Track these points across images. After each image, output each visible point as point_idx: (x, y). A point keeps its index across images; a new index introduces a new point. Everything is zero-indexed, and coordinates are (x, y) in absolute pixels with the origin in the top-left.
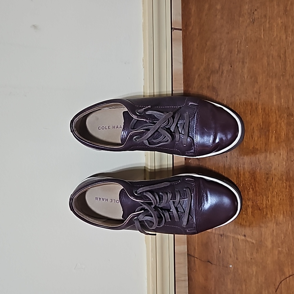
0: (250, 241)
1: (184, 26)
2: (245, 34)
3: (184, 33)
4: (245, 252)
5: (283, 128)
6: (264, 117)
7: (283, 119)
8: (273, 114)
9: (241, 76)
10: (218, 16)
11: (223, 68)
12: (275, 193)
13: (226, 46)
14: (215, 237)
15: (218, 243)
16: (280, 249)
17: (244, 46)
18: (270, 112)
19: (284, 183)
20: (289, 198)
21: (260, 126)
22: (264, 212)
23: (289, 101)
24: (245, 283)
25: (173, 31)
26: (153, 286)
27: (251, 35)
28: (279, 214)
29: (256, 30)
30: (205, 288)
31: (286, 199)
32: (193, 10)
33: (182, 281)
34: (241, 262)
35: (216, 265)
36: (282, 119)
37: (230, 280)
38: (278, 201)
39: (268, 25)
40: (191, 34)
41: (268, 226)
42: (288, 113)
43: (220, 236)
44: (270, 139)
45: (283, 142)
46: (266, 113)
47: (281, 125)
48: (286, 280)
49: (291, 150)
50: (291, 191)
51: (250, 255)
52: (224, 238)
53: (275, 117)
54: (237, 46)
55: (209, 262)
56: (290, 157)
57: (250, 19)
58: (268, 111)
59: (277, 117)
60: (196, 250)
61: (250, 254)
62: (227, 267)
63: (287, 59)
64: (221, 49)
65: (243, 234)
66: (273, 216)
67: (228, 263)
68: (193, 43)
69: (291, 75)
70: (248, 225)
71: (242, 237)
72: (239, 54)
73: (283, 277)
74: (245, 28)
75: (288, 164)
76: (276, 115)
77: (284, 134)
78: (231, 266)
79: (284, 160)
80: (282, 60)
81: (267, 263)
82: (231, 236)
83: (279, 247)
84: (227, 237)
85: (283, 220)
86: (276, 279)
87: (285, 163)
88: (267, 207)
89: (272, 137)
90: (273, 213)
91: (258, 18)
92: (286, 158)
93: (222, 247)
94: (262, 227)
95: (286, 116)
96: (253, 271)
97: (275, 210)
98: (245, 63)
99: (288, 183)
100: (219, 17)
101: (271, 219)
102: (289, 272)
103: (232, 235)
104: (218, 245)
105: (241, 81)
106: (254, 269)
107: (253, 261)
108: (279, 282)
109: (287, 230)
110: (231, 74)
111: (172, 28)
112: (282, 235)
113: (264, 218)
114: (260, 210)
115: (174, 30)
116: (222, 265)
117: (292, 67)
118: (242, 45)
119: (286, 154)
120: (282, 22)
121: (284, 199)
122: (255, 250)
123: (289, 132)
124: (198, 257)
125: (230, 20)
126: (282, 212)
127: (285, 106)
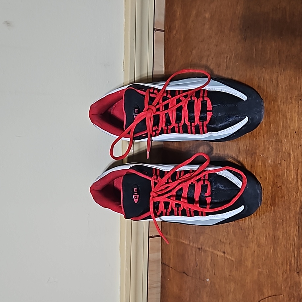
0: (230, 259)
1: (167, 28)
2: (235, 50)
3: (167, 36)
4: (223, 268)
5: (271, 153)
7: (271, 144)
8: (261, 137)
10: (206, 26)
12: (259, 215)
13: (214, 59)
14: (192, 250)
15: (195, 256)
16: (260, 270)
17: (234, 62)
18: (258, 134)
19: (269, 207)
20: (273, 222)
21: (247, 147)
22: (245, 233)
23: (278, 127)
24: (222, 298)
25: (156, 32)
26: (126, 295)
27: (242, 52)
28: (261, 236)
29: (248, 48)
30: (179, 297)
31: (269, 223)
32: (178, 14)
33: (155, 287)
34: (218, 277)
35: (192, 277)
37: (207, 293)
38: (261, 223)
39: (260, 46)
40: (175, 38)
41: (249, 247)
42: (276, 139)
43: (198, 249)
44: (256, 162)
45: (270, 167)
46: (253, 135)
47: (269, 150)
48: (264, 299)
49: (278, 176)
50: (276, 216)
51: (228, 271)
52: (201, 252)
53: (263, 140)
54: (225, 60)
55: (184, 273)
56: (276, 183)
57: (241, 35)
60: (172, 261)
61: (229, 271)
62: (203, 280)
63: (279, 85)
64: (208, 61)
65: (223, 251)
66: (255, 238)
67: (205, 277)
68: (177, 49)
69: (282, 102)
70: (229, 243)
71: (221, 253)
72: (228, 69)
73: (262, 297)
75: (274, 189)
76: (264, 138)
78: (208, 280)
79: (270, 185)
80: (274, 85)
81: (246, 282)
82: (209, 251)
83: (260, 268)
84: (205, 251)
85: (265, 242)
86: (254, 298)
87: (270, 188)
88: (250, 228)
89: (258, 161)
90: (255, 234)
92: (272, 184)
93: (199, 260)
94: (243, 247)
95: (275, 142)
96: (231, 287)
97: (258, 232)
99: (272, 208)
100: (208, 27)
101: (253, 240)
102: (268, 293)
103: (211, 250)
104: (196, 258)
106: (233, 285)
107: (232, 278)
108: (257, 301)
109: (268, 253)
111: (154, 29)
112: (264, 257)
113: (245, 238)
114: (242, 230)
116: (198, 278)
117: (284, 94)
118: (232, 61)
119: (272, 179)
120: (276, 46)
121: (267, 223)
122: (234, 268)
123: (277, 158)
124: (173, 267)
125: (219, 32)
126: (265, 235)
127: (274, 132)
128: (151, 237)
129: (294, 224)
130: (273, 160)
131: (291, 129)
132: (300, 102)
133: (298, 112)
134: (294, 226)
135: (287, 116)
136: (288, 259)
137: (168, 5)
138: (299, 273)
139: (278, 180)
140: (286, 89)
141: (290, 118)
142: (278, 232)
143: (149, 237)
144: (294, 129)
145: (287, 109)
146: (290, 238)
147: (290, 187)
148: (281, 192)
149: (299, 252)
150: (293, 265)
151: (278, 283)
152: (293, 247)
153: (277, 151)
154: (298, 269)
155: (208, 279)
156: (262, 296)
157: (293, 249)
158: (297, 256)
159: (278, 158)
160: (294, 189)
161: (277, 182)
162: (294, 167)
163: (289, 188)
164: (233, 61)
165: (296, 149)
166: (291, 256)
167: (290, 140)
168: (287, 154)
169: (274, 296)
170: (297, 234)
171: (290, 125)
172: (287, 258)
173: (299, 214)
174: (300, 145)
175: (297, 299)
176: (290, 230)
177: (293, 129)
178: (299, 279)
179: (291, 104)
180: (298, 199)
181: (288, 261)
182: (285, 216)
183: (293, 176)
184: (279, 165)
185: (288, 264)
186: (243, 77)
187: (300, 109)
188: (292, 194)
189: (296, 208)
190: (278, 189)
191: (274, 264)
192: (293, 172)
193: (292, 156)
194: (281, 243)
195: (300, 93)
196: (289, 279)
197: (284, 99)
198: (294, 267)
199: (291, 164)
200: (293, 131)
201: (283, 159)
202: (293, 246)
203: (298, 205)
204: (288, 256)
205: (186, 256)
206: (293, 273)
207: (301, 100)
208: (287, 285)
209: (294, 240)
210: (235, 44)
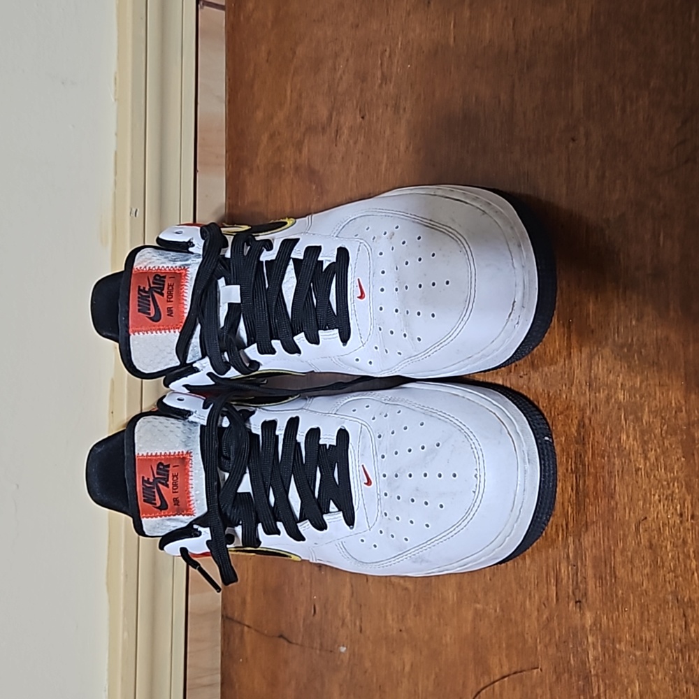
0: (399, 584)
2: (403, 31)
3: (232, 17)
4: (383, 612)
9: (388, 145)
11: (339, 121)
13: (351, 61)
14: (301, 572)
15: (311, 587)
16: (478, 606)
17: (400, 62)
24: (380, 695)
25: (201, 8)
27: (420, 35)
29: (436, 22)
33: (205, 686)
34: (371, 638)
35: (302, 645)
37: (341, 686)
39: (466, 14)
40: (252, 20)
43: (316, 569)
48: (492, 686)
51: (396, 619)
52: (326, 575)
54: (380, 62)
55: (281, 636)
56: (516, 366)
60: (248, 606)
61: (398, 617)
62: (331, 651)
63: (518, 107)
64: (334, 69)
67: (336, 642)
68: (256, 47)
69: (526, 150)
72: (386, 84)
73: (487, 681)
74: (404, 15)
78: (343, 649)
81: (444, 642)
83: (477, 602)
86: (464, 685)
93: (320, 598)
96: (404, 662)
98: (401, 111)
102: (501, 667)
104: (311, 593)
105: (388, 158)
106: (408, 657)
107: (404, 634)
108: (472, 692)
110: (362, 138)
111: (198, 1)
115: (206, 7)
116: (318, 647)
117: (531, 129)
118: (396, 61)
120: (506, 8)
122: (412, 607)
124: (251, 625)
129: (565, 471)
131: (551, 218)
132: (571, 144)
133: (568, 172)
134: (565, 476)
136: (551, 569)
138: (580, 602)
144: (558, 217)
145: (539, 168)
147: (551, 374)
148: (529, 388)
149: (581, 544)
150: (564, 582)
151: (526, 636)
152: (563, 534)
154: (577, 592)
155: (343, 646)
156: (486, 677)
157: (562, 539)
158: (575, 557)
160: (562, 378)
162: (561, 318)
163: (549, 375)
164: (398, 62)
166: (560, 559)
169: (515, 673)
170: (573, 497)
172: (548, 565)
173: (577, 443)
175: (579, 676)
177: (555, 218)
178: (581, 619)
179: (549, 155)
180: (573, 403)
181: (552, 574)
185: (552, 581)
186: (425, 99)
187: (572, 165)
188: (556, 392)
189: (570, 428)
190: (522, 380)
191: (514, 585)
195: (571, 120)
196: (555, 624)
197: (531, 144)
198: (568, 588)
202: (563, 530)
203: (574, 417)
204: (551, 561)
205: (287, 590)
206: (566, 605)
207: (573, 140)
208: (550, 640)
209: (566, 515)
210: (402, 17)
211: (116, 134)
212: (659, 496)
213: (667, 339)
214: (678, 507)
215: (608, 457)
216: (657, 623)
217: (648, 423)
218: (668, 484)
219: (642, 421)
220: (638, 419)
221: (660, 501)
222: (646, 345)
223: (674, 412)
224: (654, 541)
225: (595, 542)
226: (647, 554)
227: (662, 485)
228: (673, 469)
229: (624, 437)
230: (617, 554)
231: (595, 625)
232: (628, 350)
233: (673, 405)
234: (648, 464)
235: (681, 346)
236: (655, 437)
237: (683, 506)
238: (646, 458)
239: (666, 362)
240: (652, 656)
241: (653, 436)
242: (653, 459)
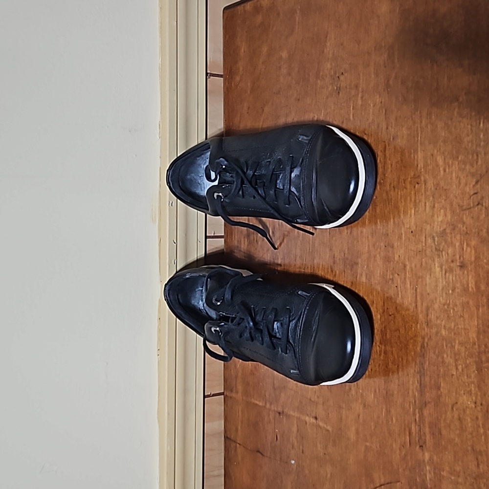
0: (324, 427)
1: (227, 72)
2: (324, 107)
3: (227, 84)
4: (315, 443)
5: (379, 263)
6: (350, 242)
7: (379, 250)
8: (364, 239)
10: (282, 70)
14: (269, 415)
15: (275, 425)
16: (368, 444)
19: (377, 346)
20: (384, 369)
21: (345, 254)
23: (388, 223)
25: (209, 78)
27: (334, 111)
28: (368, 391)
29: (343, 104)
31: (379, 371)
32: (243, 50)
33: (215, 476)
34: (308, 457)
35: (270, 458)
36: (377, 250)
37: (292, 483)
39: (360, 102)
40: (238, 87)
41: (351, 408)
42: (386, 242)
43: (278, 414)
44: (358, 277)
45: (378, 285)
47: (376, 258)
49: (389, 299)
50: (388, 359)
52: (283, 417)
53: (367, 244)
55: (258, 451)
56: (387, 309)
57: (333, 86)
58: (358, 234)
59: (370, 245)
60: (239, 432)
61: (323, 446)
62: (286, 463)
63: (388, 160)
65: (314, 415)
66: (360, 394)
67: (289, 457)
68: (241, 103)
69: (392, 186)
70: (322, 402)
71: (311, 419)
73: (371, 486)
74: (325, 98)
75: (385, 319)
76: (368, 241)
77: (380, 273)
78: (293, 462)
79: (379, 312)
80: (380, 160)
81: (349, 463)
82: (294, 416)
83: (367, 442)
84: (288, 417)
85: (374, 401)
86: (360, 488)
87: (379, 317)
89: (361, 275)
90: (359, 388)
91: (346, 87)
92: (381, 310)
93: (279, 431)
94: (343, 408)
95: (384, 246)
96: (327, 473)
97: (363, 385)
99: (383, 348)
100: (285, 71)
101: (356, 398)
102: (380, 479)
103: (296, 414)
104: (275, 428)
106: (329, 469)
107: (327, 457)
109: (379, 417)
111: (207, 74)
112: (372, 424)
113: (346, 394)
115: (211, 77)
116: (279, 459)
117: (395, 174)
119: (381, 303)
120: (381, 102)
121: (376, 371)
122: (331, 441)
123: (387, 271)
124: (241, 444)
125: (302, 80)
126: (373, 390)
127: (383, 232)
128: (209, 396)
129: (414, 372)
130: (381, 273)
131: (406, 226)
132: (417, 186)
133: (415, 201)
134: (414, 375)
135: (400, 208)
137: (227, 36)
138: (422, 446)
139: (390, 304)
140: (397, 166)
141: (404, 211)
142: (392, 385)
143: (205, 397)
144: (410, 227)
145: (399, 197)
146: (408, 393)
147: (406, 315)
148: (394, 322)
149: (422, 414)
150: (414, 434)
151: (393, 463)
152: (413, 408)
153: (388, 259)
154: (421, 441)
155: (293, 460)
156: (372, 484)
157: (413, 410)
158: (420, 421)
159: (389, 271)
160: (412, 318)
161: (388, 307)
162: (412, 284)
163: (405, 316)
165: (414, 257)
166: (411, 421)
167: (404, 244)
168: (401, 264)
169: (388, 483)
170: (419, 387)
171: (404, 221)
172: (405, 425)
173: (421, 356)
174: (418, 251)
176: (409, 382)
177: (408, 227)
178: (422, 456)
179: (405, 190)
180: (418, 333)
181: (407, 429)
182: (401, 359)
183: (410, 299)
184: (390, 282)
185: (407, 433)
187: (417, 198)
188: (409, 326)
189: (416, 348)
190: (390, 318)
191: (387, 434)
192: (410, 293)
193: (408, 268)
194: (396, 402)
195: (416, 173)
196: (409, 458)
197: (395, 182)
198: (416, 438)
199: (407, 279)
200: (408, 230)
201: (395, 272)
202: (413, 405)
203: (419, 342)
204: (406, 422)
205: (261, 425)
206: (415, 448)
207: (418, 183)
208: (406, 466)
209: (414, 396)
210: (324, 99)
211: (160, 158)
212: (464, 391)
213: (468, 303)
214: (474, 398)
215: (437, 366)
216: (462, 462)
217: (458, 349)
218: (469, 385)
219: (455, 348)
220: (453, 347)
221: (464, 394)
222: (456, 306)
223: (471, 345)
224: (461, 416)
225: (430, 413)
226: (457, 423)
227: (465, 385)
228: (471, 376)
229: (445, 356)
230: (442, 422)
231: (430, 460)
232: (448, 307)
233: (471, 341)
234: (458, 373)
235: (475, 308)
236: (462, 358)
237: (476, 398)
238: (457, 369)
239: (467, 316)
240: (460, 480)
241: (461, 357)
242: (460, 370)
